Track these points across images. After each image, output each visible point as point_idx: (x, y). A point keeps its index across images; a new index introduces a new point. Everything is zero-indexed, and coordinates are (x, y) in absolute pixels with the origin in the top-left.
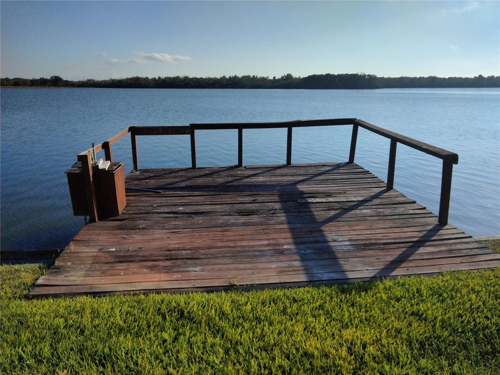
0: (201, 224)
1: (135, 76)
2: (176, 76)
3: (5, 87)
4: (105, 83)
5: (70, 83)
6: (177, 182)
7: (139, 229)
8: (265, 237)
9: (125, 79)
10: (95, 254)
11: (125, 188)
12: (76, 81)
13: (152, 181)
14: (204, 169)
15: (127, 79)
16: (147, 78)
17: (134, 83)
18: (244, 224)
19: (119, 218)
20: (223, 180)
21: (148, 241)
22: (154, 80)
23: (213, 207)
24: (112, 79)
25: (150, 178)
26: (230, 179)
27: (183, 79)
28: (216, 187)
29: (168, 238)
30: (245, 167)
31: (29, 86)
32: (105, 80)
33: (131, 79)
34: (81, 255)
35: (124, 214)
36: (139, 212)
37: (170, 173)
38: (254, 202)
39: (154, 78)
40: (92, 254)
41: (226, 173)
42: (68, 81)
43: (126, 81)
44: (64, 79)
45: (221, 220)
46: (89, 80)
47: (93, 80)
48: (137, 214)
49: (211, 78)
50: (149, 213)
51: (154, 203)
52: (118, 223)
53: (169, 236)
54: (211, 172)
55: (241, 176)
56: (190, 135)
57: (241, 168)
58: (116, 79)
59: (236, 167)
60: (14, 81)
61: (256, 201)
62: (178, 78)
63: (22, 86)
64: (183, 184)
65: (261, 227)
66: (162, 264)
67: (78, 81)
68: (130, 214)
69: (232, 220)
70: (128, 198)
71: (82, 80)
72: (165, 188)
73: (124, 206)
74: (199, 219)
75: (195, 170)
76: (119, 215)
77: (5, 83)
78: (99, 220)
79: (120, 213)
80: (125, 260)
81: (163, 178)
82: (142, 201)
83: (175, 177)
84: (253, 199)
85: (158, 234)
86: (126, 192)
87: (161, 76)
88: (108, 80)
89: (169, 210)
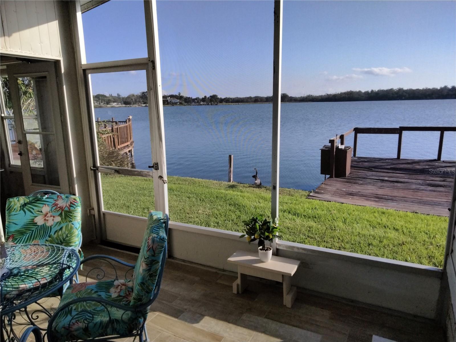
0: (399, 187)
1: (349, 90)
2: (390, 88)
3: (249, 103)
4: (321, 98)
5: (294, 99)
6: (384, 165)
7: (359, 184)
8: (447, 198)
9: (339, 93)
10: (335, 190)
11: (350, 165)
12: (298, 97)
13: (366, 164)
14: (407, 160)
15: (341, 94)
16: (360, 92)
17: (347, 96)
18: (430, 191)
19: (346, 178)
20: (421, 167)
21: (364, 189)
22: (367, 93)
23: (410, 180)
24: (327, 94)
25: (365, 162)
26: (427, 167)
27: (397, 92)
28: (415, 170)
29: (377, 190)
30: (443, 161)
31: (264, 102)
32: (322, 95)
33: (345, 93)
34: (328, 190)
35: (349, 177)
36: (358, 177)
37: (379, 160)
38: (444, 181)
39: (367, 91)
40: (334, 190)
41: (425, 163)
42: (292, 97)
43: (340, 95)
44: (290, 96)
45: (414, 187)
46: (309, 96)
47: (311, 95)
48: (357, 178)
49: (429, 89)
50: (364, 178)
51: (368, 174)
52: (346, 180)
53: (378, 189)
54: (412, 162)
55: (438, 166)
56: (398, 135)
57: (439, 161)
58: (331, 94)
59: (435, 160)
60: (254, 99)
61: (446, 181)
62: (391, 90)
63: (260, 102)
64: (389, 167)
65: (445, 193)
66: (372, 199)
67: (300, 97)
68: (352, 177)
69: (423, 187)
70: (351, 170)
71: (303, 96)
72: (375, 167)
73: (349, 173)
74: (399, 185)
75: (399, 160)
76: (346, 177)
77: (249, 100)
78: (335, 177)
79: (347, 175)
80: (351, 194)
81: (374, 162)
82: (360, 172)
83: (383, 163)
84: (443, 179)
85: (370, 187)
86: (351, 167)
87: (374, 89)
88: (325, 95)
89: (377, 178)
